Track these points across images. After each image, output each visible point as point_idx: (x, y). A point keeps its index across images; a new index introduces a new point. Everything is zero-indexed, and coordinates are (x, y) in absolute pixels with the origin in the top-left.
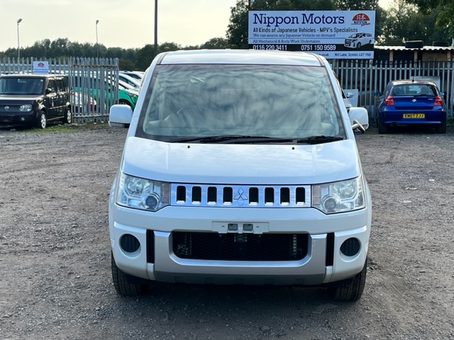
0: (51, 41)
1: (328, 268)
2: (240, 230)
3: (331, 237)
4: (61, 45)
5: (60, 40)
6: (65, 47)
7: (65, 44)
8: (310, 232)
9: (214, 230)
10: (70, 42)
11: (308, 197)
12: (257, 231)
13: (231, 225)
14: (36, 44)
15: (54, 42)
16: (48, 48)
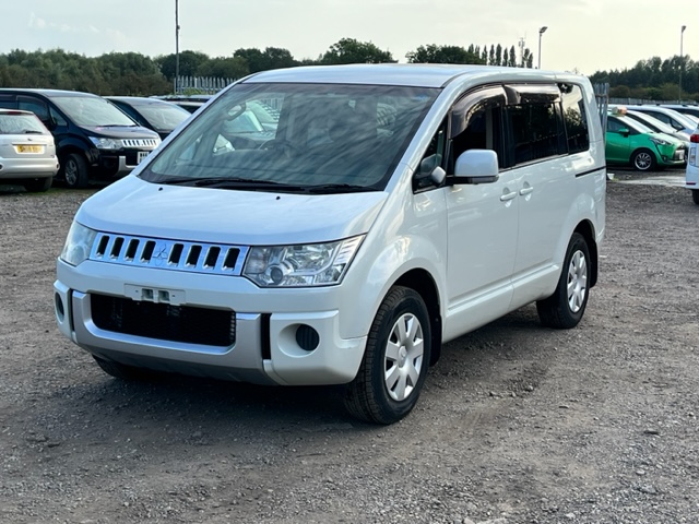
0: (663, 61)
1: (265, 361)
2: (156, 299)
3: (265, 319)
4: (676, 67)
5: (676, 58)
6: (683, 68)
7: (683, 65)
8: (235, 309)
9: (128, 295)
10: (692, 62)
11: (239, 263)
12: (174, 301)
13: (148, 292)
14: (639, 64)
15: (667, 62)
16: (657, 70)
